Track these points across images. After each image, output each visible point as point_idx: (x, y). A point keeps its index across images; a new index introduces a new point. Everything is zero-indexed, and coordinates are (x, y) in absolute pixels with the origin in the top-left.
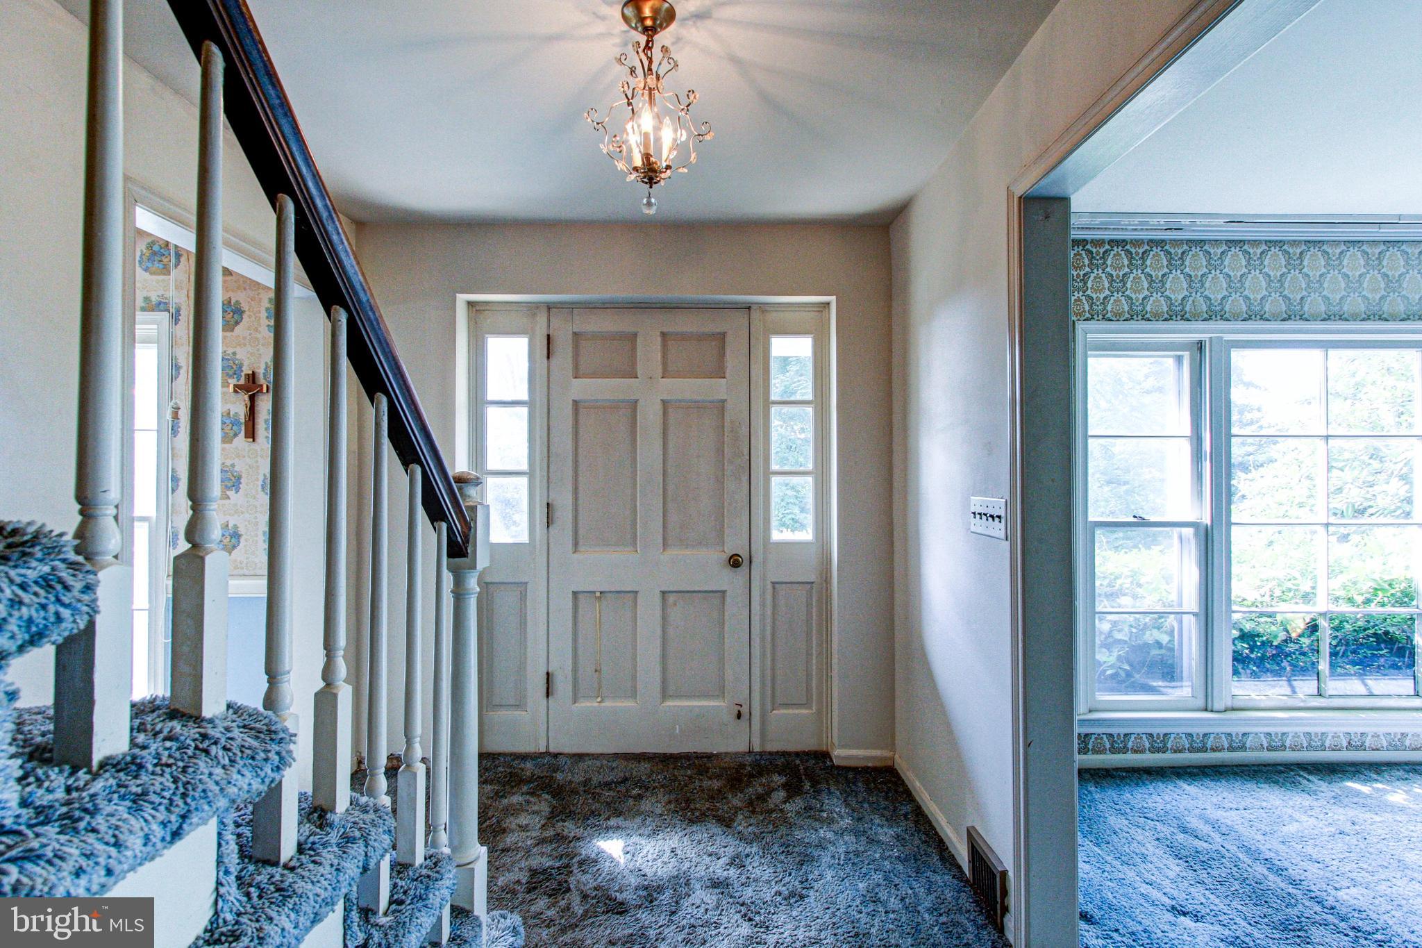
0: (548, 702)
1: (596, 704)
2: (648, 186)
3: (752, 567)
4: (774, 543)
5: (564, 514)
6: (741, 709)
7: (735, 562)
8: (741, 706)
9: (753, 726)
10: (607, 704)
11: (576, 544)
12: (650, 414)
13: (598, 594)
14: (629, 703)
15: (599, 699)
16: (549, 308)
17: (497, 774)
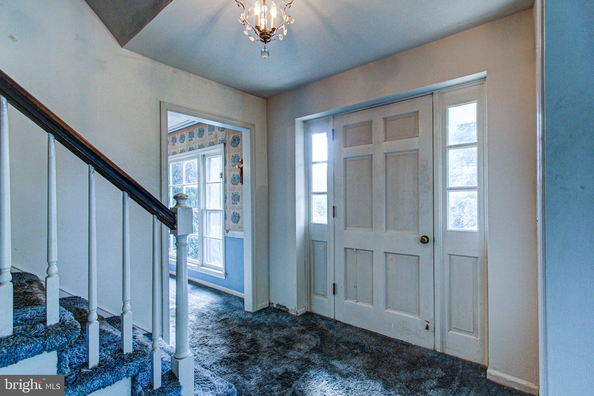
0: (334, 296)
1: (354, 303)
2: (264, 43)
3: (435, 243)
4: (449, 231)
5: (340, 212)
6: (429, 325)
7: (424, 240)
8: (429, 323)
9: (436, 336)
10: (360, 304)
11: (346, 226)
12: (379, 161)
13: (355, 250)
14: (369, 306)
15: (356, 301)
16: (334, 117)
17: (309, 322)
